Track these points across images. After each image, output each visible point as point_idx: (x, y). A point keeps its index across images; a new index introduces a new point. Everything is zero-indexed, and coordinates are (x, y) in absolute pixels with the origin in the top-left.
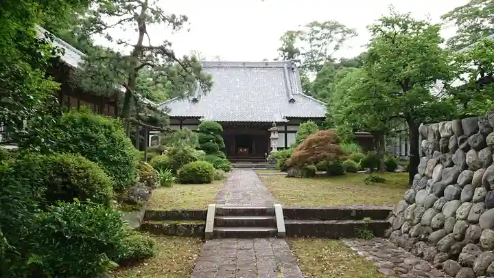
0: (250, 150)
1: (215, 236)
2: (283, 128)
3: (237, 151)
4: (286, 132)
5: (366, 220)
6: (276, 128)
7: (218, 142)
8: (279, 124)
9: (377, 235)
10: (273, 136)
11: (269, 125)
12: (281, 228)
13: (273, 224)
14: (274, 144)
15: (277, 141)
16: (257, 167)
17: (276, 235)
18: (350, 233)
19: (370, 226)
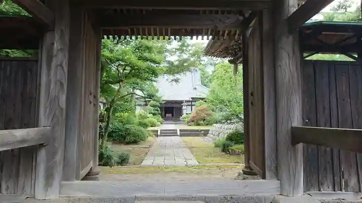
0: (173, 116)
1: (160, 136)
2: (190, 104)
3: (165, 116)
4: (192, 105)
5: (203, 132)
6: (185, 104)
7: (157, 110)
8: (187, 101)
9: (204, 136)
10: (184, 108)
11: (182, 102)
12: (179, 134)
13: (177, 133)
14: (184, 112)
15: (186, 110)
16: (176, 124)
17: (178, 136)
18: (197, 135)
19: (203, 134)
